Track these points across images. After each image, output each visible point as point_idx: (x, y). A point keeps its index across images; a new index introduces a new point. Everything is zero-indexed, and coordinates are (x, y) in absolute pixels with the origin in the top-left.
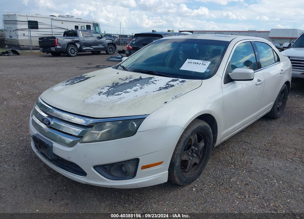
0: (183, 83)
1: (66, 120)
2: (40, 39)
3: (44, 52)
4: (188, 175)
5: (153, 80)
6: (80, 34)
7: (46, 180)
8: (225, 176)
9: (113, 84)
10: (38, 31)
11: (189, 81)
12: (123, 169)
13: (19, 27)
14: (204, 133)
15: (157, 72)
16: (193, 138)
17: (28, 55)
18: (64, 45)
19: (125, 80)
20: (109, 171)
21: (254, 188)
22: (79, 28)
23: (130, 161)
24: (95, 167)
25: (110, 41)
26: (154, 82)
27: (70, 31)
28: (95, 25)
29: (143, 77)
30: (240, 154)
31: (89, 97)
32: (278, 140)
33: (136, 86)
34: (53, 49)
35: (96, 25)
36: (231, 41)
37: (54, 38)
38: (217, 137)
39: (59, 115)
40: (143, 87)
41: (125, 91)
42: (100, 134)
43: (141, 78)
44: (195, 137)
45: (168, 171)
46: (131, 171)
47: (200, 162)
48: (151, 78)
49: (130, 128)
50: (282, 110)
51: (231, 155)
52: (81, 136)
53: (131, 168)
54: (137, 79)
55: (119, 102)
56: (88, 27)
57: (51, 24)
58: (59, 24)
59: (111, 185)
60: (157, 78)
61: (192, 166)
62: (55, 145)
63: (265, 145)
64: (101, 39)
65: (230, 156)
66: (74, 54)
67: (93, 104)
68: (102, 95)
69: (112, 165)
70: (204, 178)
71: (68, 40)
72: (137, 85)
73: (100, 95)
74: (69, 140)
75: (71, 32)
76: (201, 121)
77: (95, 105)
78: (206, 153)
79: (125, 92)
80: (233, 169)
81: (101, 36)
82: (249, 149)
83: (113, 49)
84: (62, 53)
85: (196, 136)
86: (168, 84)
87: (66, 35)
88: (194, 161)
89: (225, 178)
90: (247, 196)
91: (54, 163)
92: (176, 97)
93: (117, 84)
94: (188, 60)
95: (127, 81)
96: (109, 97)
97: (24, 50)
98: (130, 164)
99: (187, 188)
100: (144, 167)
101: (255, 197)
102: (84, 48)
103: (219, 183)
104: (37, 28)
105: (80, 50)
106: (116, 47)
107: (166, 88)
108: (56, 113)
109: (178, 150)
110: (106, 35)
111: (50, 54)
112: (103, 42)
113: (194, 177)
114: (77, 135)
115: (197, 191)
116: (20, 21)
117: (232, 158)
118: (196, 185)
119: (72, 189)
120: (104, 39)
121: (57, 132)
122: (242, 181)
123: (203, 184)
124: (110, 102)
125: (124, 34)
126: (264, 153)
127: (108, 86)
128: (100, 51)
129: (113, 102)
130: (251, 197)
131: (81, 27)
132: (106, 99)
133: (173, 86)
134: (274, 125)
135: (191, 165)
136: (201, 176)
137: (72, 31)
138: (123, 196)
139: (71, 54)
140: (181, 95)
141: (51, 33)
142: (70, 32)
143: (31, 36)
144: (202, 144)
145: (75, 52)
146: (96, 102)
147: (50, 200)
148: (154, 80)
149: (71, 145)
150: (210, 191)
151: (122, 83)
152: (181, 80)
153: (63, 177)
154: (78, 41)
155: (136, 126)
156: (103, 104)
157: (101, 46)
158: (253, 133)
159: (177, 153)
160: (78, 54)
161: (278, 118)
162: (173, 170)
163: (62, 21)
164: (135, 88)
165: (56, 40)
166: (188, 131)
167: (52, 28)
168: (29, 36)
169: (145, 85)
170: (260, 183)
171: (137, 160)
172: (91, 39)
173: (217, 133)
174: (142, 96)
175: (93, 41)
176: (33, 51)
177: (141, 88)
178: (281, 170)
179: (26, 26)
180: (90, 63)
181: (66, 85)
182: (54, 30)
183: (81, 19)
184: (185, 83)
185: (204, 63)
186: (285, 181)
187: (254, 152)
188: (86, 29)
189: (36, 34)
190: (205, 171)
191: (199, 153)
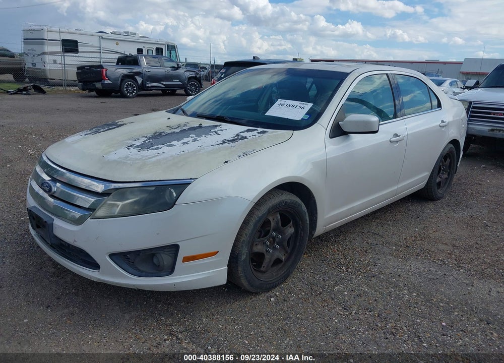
0: (262, 134)
1: (84, 187)
2: (78, 68)
3: (84, 90)
4: (264, 278)
5: (218, 128)
6: (144, 61)
7: (48, 279)
8: (327, 282)
9: (156, 133)
10: (78, 57)
11: (272, 132)
12: (155, 260)
13: (48, 48)
14: (292, 212)
15: (229, 117)
16: (274, 219)
17: (59, 94)
18: (116, 79)
19: (176, 128)
20: (133, 262)
21: (369, 300)
22: (145, 52)
23: (165, 249)
24: (112, 256)
25: (193, 74)
26: (218, 132)
27: (127, 56)
28: (170, 47)
29: (203, 125)
30: (361, 251)
31: (111, 152)
32: (431, 232)
33: (188, 136)
34: (98, 85)
35: (172, 48)
36: (351, 73)
37: (101, 67)
38: (316, 220)
39: (73, 180)
40: (199, 139)
41: (168, 144)
42: (120, 206)
43: (200, 126)
44: (277, 217)
45: (227, 267)
46: (165, 263)
47: (288, 259)
48: (216, 126)
49: (167, 198)
50: (446, 186)
51: (346, 252)
52: (92, 209)
53: (166, 259)
54: (194, 127)
55: (154, 159)
56: (159, 51)
57: (99, 46)
58: (112, 46)
59: (135, 283)
60: (225, 126)
61: (272, 263)
62: (57, 222)
63: (405, 239)
64: (177, 71)
65: (343, 254)
66: (132, 94)
67: (115, 161)
68: (132, 149)
69: (137, 253)
70: (293, 284)
71: (123, 71)
72: (190, 136)
73: (129, 149)
74: (77, 214)
75: (130, 59)
76: (287, 192)
77: (118, 163)
78: (298, 244)
79: (167, 146)
80: (343, 272)
81: (178, 65)
82: (377, 244)
83: (197, 87)
84: (112, 91)
85: (279, 215)
86: (239, 136)
87: (120, 64)
88: (276, 256)
89: (326, 286)
90: (354, 312)
91: (58, 251)
92: (245, 154)
93: (160, 134)
94: (279, 101)
95: (178, 130)
96: (141, 151)
97: (54, 86)
98: (165, 253)
99: (262, 297)
100: (187, 259)
101: (366, 314)
102: (149, 85)
103: (316, 291)
104: (76, 51)
105: (142, 87)
106: (201, 84)
107: (233, 141)
108: (67, 177)
109: (244, 235)
110: (188, 65)
111: (94, 93)
112: (179, 75)
113: (276, 280)
114: (87, 207)
115: (277, 303)
116: (49, 40)
117: (345, 256)
118: (278, 294)
119: (85, 293)
120: (181, 71)
121: (69, 205)
122: (353, 291)
123: (290, 293)
124: (140, 159)
125: (216, 63)
126: (401, 251)
127: (147, 137)
128: (176, 90)
129: (145, 159)
130: (360, 313)
131: (148, 50)
132: (136, 154)
133: (246, 138)
134: (430, 209)
135: (270, 261)
136: (289, 281)
137: (131, 56)
138: (160, 306)
139: (128, 93)
140: (254, 151)
141: (98, 60)
142: (128, 59)
143: (65, 64)
144: (290, 230)
145: (134, 90)
146: (120, 158)
147: (47, 307)
148: (220, 129)
149: (79, 222)
150: (298, 304)
151: (169, 132)
152: (260, 130)
153: (75, 275)
154: (138, 74)
155: (175, 195)
156: (129, 162)
157: (176, 82)
158: (391, 221)
159: (244, 240)
160: (139, 93)
161: (439, 199)
162: (237, 267)
163: (116, 42)
164: (185, 140)
165: (104, 70)
166: (262, 208)
167: (100, 52)
168: (62, 64)
169: (203, 136)
170: (382, 294)
171: (175, 248)
172: (161, 71)
173: (317, 213)
174: (191, 152)
175: (164, 73)
176: (68, 88)
177: (194, 140)
178: (420, 275)
179: (59, 48)
180: (157, 108)
181: (86, 135)
182: (103, 55)
183: (148, 38)
184: (265, 135)
185: (303, 106)
186: (421, 293)
187: (385, 249)
188: (155, 53)
189: (73, 61)
190: (296, 274)
191: (285, 243)
